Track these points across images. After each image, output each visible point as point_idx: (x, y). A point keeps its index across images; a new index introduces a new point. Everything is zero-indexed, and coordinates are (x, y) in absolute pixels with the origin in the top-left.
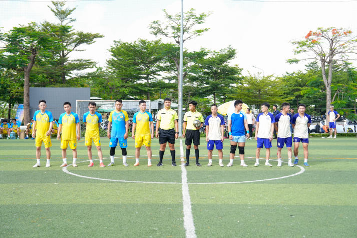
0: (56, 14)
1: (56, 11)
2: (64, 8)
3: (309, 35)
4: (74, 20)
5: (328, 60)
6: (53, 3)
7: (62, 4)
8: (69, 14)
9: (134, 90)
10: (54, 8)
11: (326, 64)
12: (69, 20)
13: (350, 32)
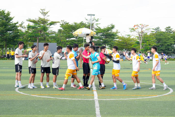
0: (42, 14)
1: (42, 12)
2: (45, 12)
3: (135, 26)
4: (49, 16)
5: (141, 35)
6: (41, 9)
7: (44, 10)
8: (47, 13)
9: (72, 43)
10: (41, 11)
11: (140, 36)
12: (47, 16)
13: (148, 26)
